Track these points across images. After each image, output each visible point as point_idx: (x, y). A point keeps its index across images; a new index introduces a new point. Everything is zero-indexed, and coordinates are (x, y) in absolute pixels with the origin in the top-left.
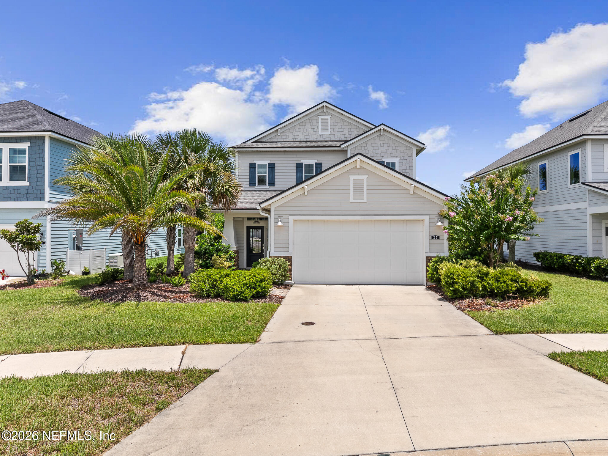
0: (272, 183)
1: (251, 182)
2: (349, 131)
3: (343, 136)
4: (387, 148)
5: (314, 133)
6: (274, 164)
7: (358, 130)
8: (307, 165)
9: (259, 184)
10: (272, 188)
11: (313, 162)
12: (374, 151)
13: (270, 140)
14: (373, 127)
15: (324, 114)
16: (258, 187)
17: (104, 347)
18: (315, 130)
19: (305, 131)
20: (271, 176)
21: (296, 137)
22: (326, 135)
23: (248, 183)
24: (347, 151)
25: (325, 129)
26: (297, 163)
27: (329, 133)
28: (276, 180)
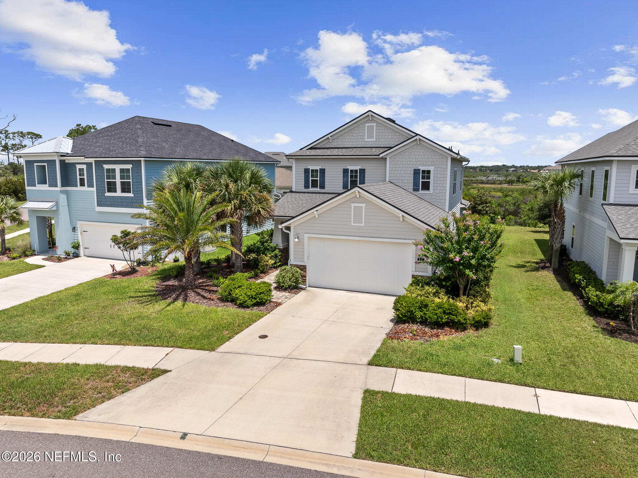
0: (323, 187)
1: (306, 185)
2: (393, 137)
3: (386, 143)
4: (423, 157)
5: (361, 140)
6: (324, 169)
7: (401, 137)
8: (352, 171)
9: (312, 187)
10: (323, 191)
11: (357, 168)
12: (411, 160)
13: (323, 147)
14: (414, 135)
15: (371, 122)
16: (311, 189)
17: (131, 345)
18: (362, 137)
19: (353, 138)
20: (322, 180)
21: (346, 143)
22: (372, 141)
23: (303, 185)
24: (386, 158)
25: (370, 136)
26: (343, 169)
27: (374, 140)
28: (326, 184)
